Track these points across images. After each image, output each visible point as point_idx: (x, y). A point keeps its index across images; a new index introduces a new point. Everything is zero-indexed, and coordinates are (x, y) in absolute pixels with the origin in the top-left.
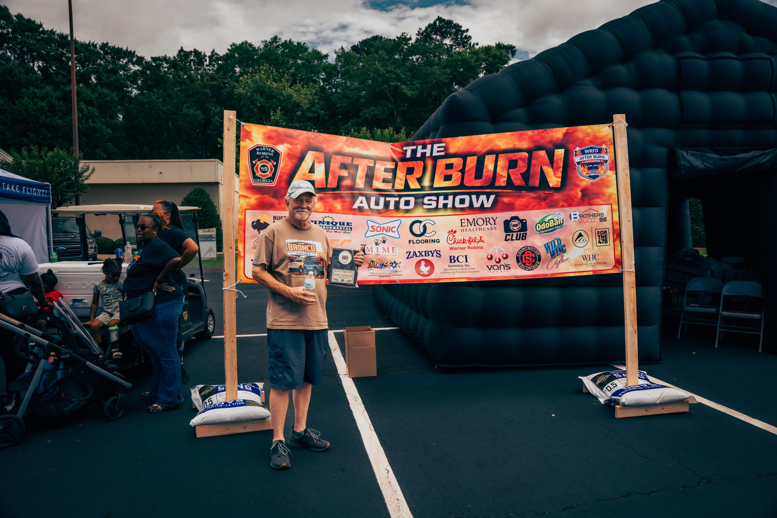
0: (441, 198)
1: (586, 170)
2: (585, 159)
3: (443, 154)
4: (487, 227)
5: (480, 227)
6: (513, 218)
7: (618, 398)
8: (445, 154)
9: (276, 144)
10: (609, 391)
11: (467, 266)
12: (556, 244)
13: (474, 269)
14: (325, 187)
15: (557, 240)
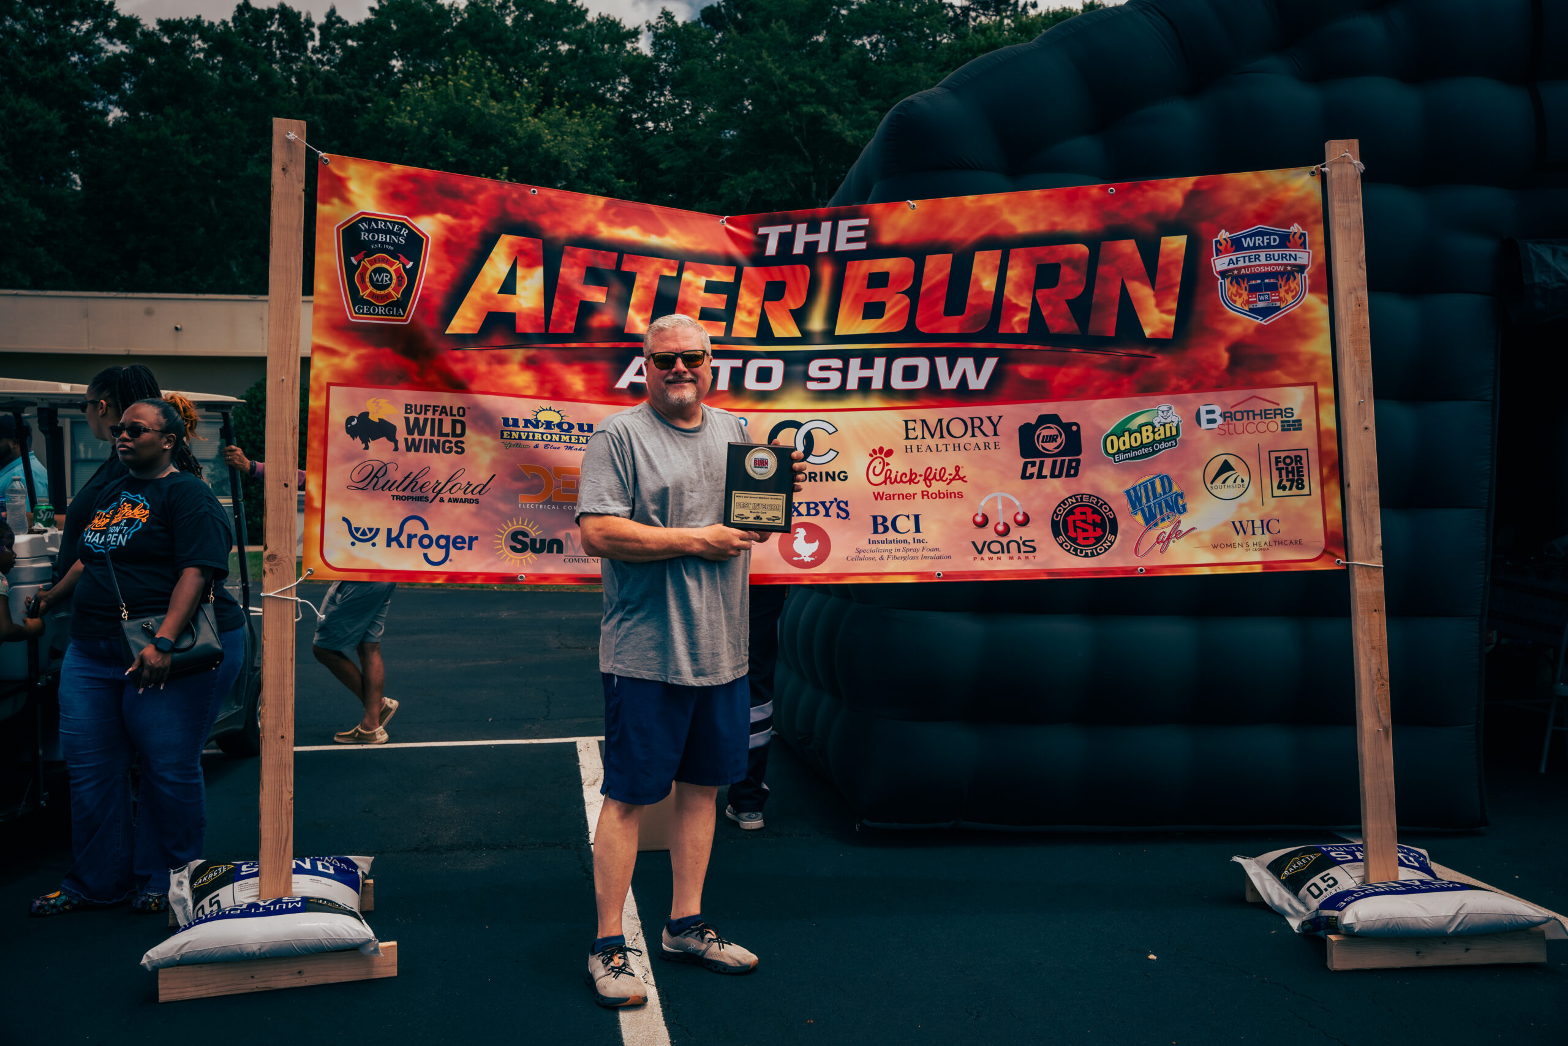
0: (855, 363)
1: (1245, 294)
2: (1241, 261)
3: (862, 246)
4: (974, 440)
5: (957, 441)
6: (1043, 420)
7: (1336, 913)
8: (868, 246)
9: (412, 214)
10: (1316, 897)
11: (919, 541)
12: (1159, 489)
13: (937, 549)
14: (543, 331)
15: (1162, 480)
